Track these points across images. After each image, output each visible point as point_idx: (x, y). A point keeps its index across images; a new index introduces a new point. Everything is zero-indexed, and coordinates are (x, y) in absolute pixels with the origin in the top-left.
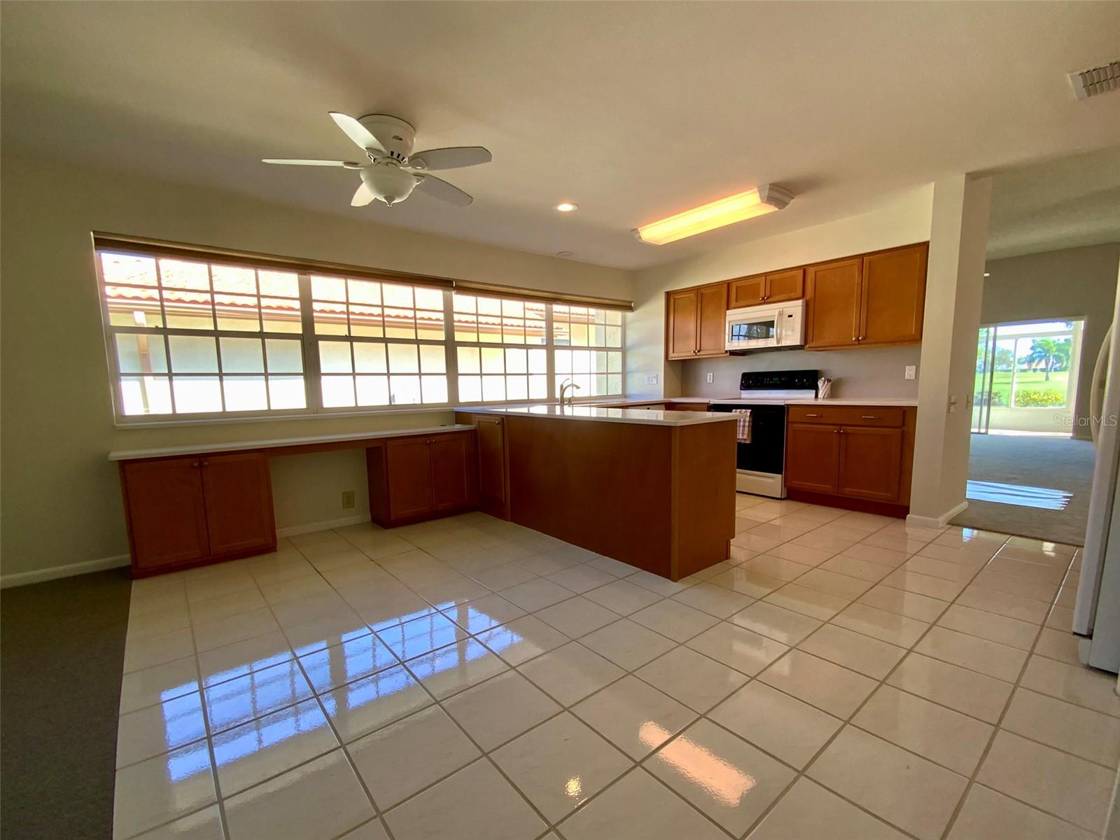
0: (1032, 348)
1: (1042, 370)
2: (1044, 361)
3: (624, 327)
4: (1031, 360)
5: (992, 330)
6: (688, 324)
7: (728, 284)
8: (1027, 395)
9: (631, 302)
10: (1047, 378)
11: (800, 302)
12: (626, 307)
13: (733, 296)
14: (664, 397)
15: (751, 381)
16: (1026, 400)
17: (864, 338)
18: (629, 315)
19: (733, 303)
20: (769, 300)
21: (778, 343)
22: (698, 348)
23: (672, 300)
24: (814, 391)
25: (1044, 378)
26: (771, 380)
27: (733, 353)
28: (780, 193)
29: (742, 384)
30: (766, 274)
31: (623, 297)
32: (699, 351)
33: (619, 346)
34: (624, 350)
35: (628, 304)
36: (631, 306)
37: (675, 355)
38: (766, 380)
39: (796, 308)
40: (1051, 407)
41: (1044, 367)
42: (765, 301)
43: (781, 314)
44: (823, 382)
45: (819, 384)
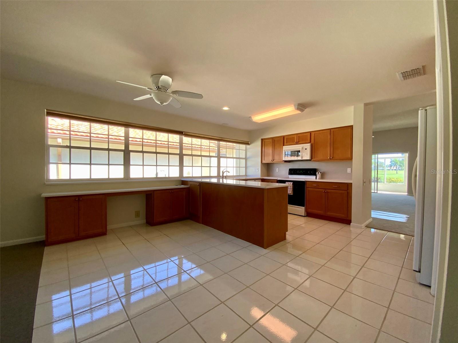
0: (391, 162)
1: (395, 170)
2: (395, 167)
3: (246, 150)
4: (391, 166)
5: (376, 155)
6: (269, 150)
7: (284, 137)
8: (390, 179)
9: (249, 142)
10: (397, 173)
11: (309, 144)
12: (247, 143)
13: (285, 141)
14: (261, 176)
15: (292, 172)
16: (390, 181)
17: (332, 158)
18: (248, 146)
19: (285, 144)
20: (299, 143)
21: (302, 159)
22: (273, 159)
23: (263, 142)
24: (315, 176)
25: (396, 173)
27: (286, 161)
28: (302, 107)
29: (289, 173)
30: (297, 134)
31: (246, 140)
32: (273, 160)
33: (244, 157)
34: (246, 159)
35: (247, 142)
36: (249, 143)
37: (264, 161)
38: (298, 172)
39: (308, 146)
40: (399, 184)
41: (396, 169)
42: (297, 143)
43: (302, 148)
44: (318, 173)
45: (317, 173)
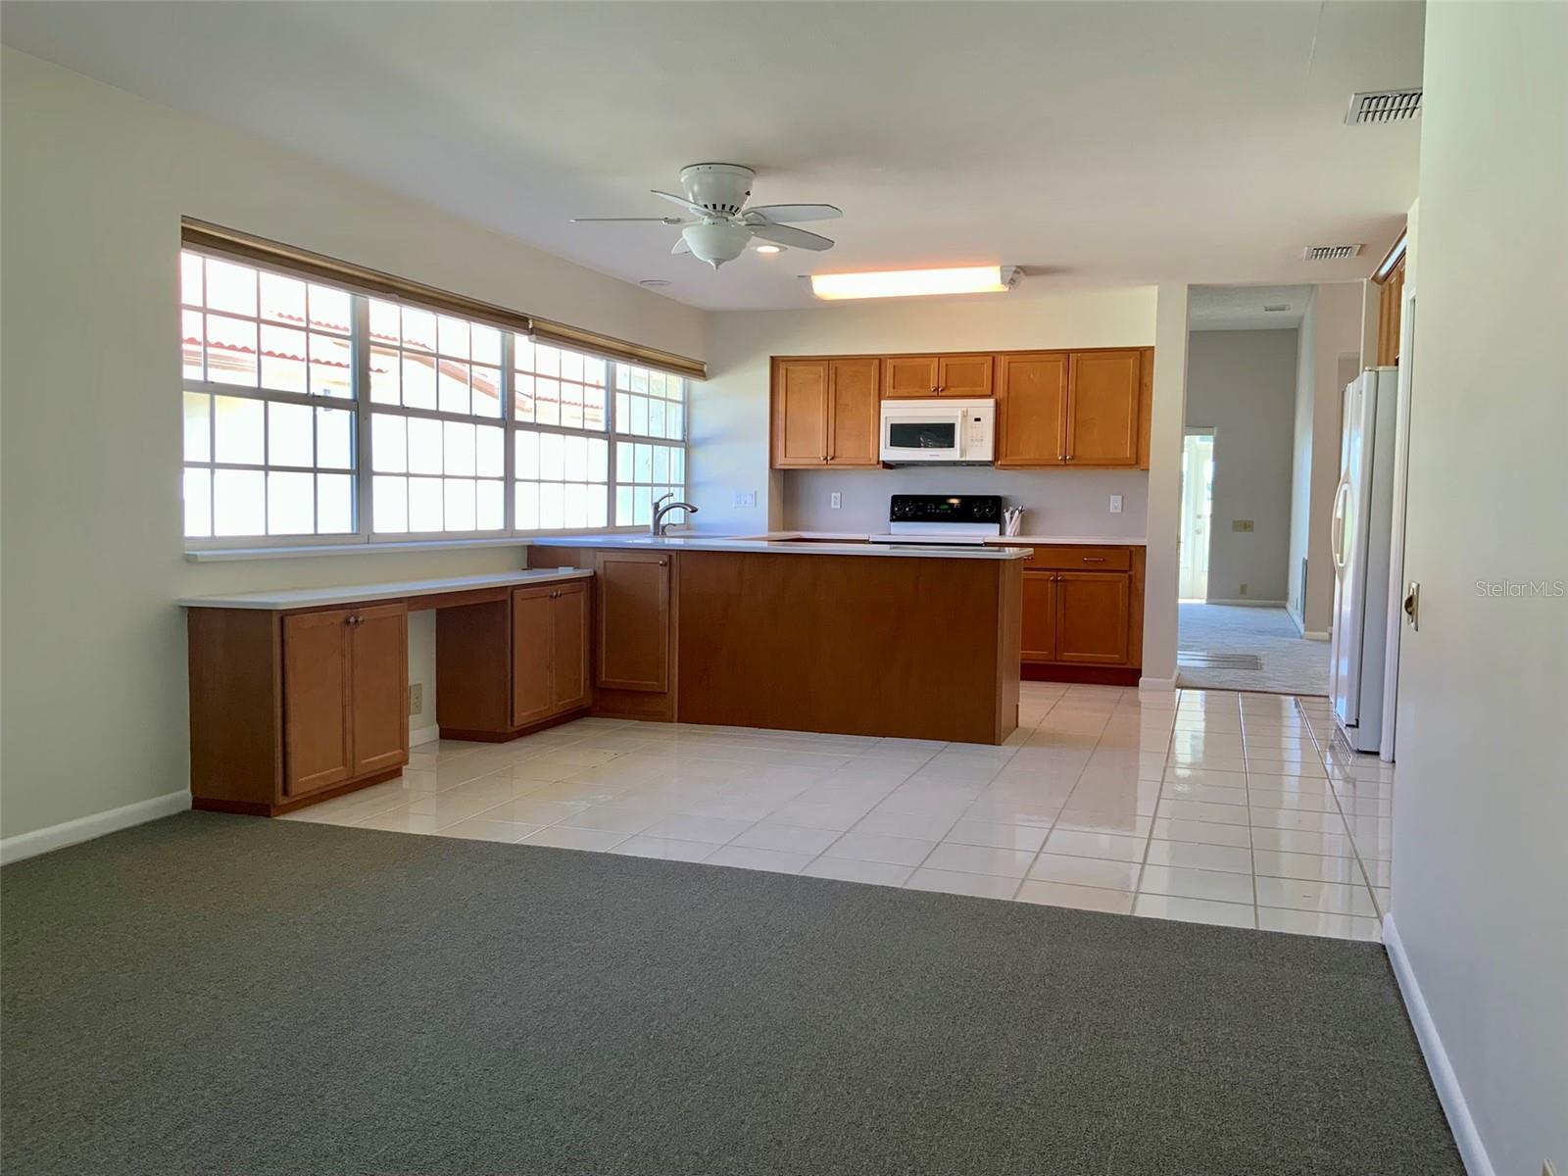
3: (687, 403)
6: (814, 416)
7: (881, 360)
9: (702, 364)
11: (991, 402)
12: (694, 370)
13: (888, 379)
14: (770, 530)
15: (908, 508)
17: (1072, 458)
18: (698, 385)
19: (888, 390)
20: (944, 394)
21: (962, 456)
22: (831, 453)
23: (782, 373)
24: (998, 525)
26: (937, 507)
27: (887, 465)
28: (1018, 274)
29: (893, 513)
30: (939, 356)
31: (694, 354)
32: (832, 459)
33: (679, 437)
34: (687, 443)
35: (698, 367)
36: (702, 371)
37: (789, 461)
38: (931, 508)
39: (986, 408)
42: (939, 394)
43: (965, 416)
44: (1012, 513)
45: (1007, 515)
